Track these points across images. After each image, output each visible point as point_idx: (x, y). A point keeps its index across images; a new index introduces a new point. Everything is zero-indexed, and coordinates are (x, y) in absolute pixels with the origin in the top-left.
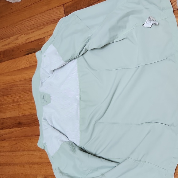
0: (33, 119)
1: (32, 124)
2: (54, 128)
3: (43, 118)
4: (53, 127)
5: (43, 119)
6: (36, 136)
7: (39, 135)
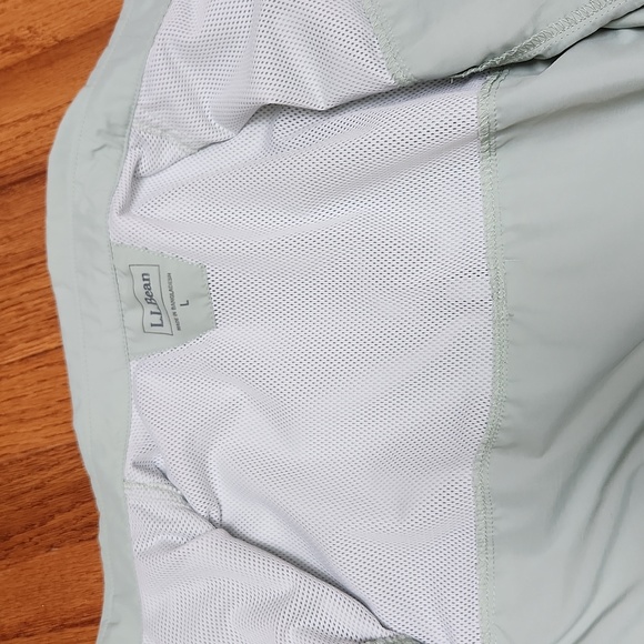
0: (28, 499)
1: (18, 538)
2: (232, 532)
3: (131, 456)
4: (221, 532)
5: (136, 465)
6: (63, 626)
7: (96, 621)
